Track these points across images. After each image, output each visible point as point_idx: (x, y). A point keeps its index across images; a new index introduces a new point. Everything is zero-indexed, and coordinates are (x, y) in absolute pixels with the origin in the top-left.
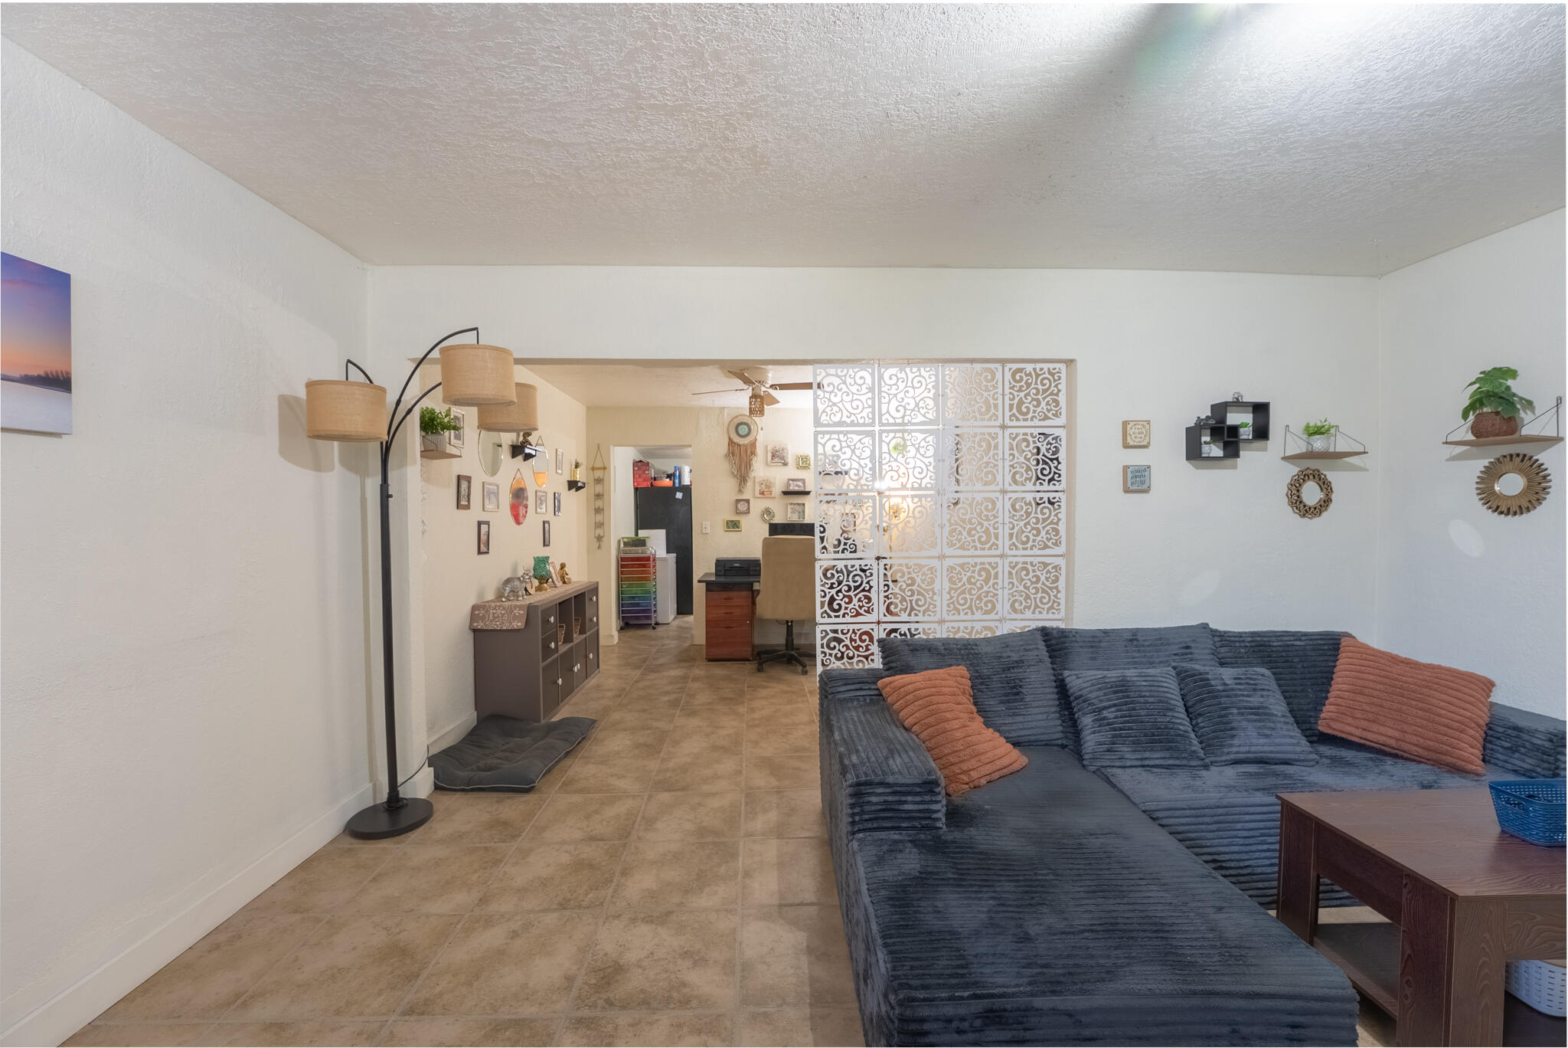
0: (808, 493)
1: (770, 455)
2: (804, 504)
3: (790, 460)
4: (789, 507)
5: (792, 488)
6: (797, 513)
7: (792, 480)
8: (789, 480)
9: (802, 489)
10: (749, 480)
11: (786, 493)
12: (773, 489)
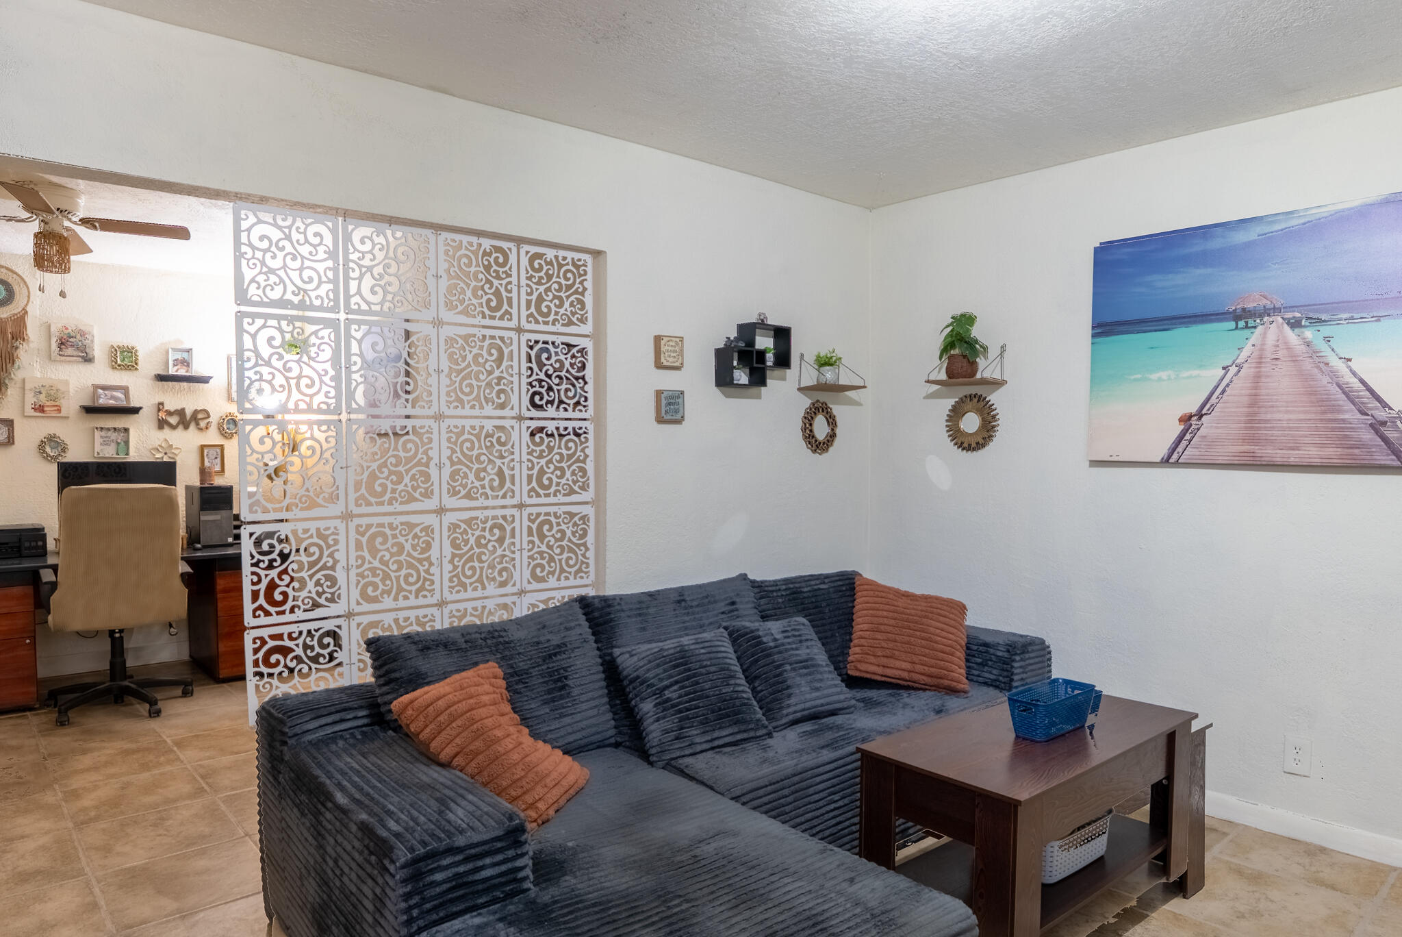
0: (135, 411)
1: (54, 346)
2: (126, 430)
3: (99, 352)
4: (97, 433)
5: (102, 402)
6: (113, 446)
7: (104, 388)
8: (96, 387)
9: (124, 404)
10: (11, 385)
11: (90, 410)
12: (63, 403)
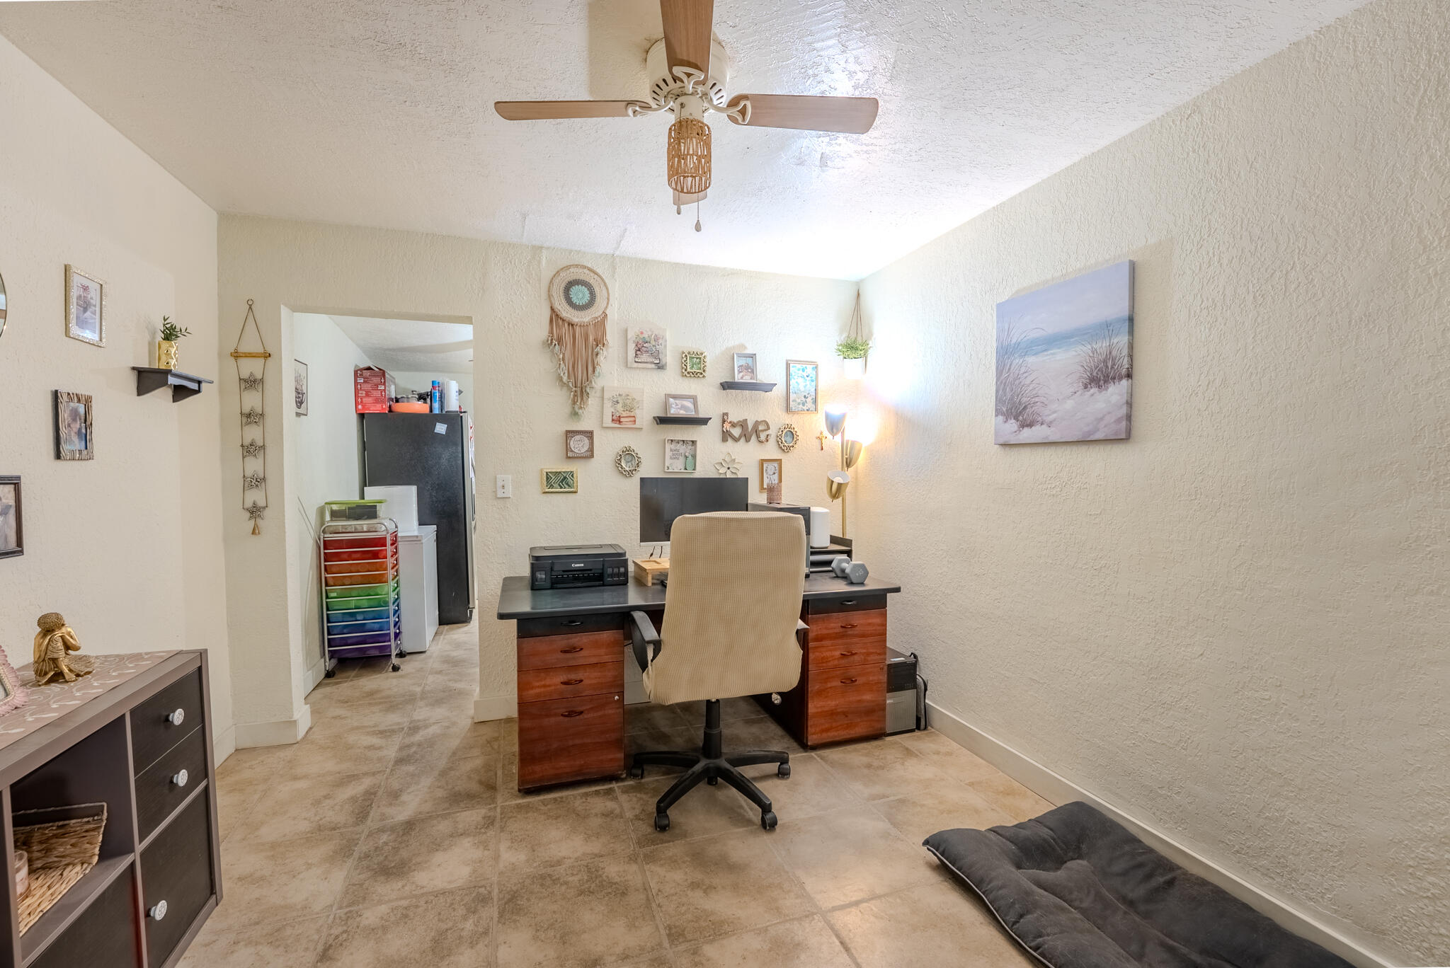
0: (704, 421)
1: (631, 353)
2: (694, 442)
3: (670, 359)
4: (668, 446)
5: (674, 412)
6: (682, 459)
7: (675, 397)
8: (668, 396)
9: (692, 414)
10: (592, 394)
11: (663, 421)
12: (638, 413)
